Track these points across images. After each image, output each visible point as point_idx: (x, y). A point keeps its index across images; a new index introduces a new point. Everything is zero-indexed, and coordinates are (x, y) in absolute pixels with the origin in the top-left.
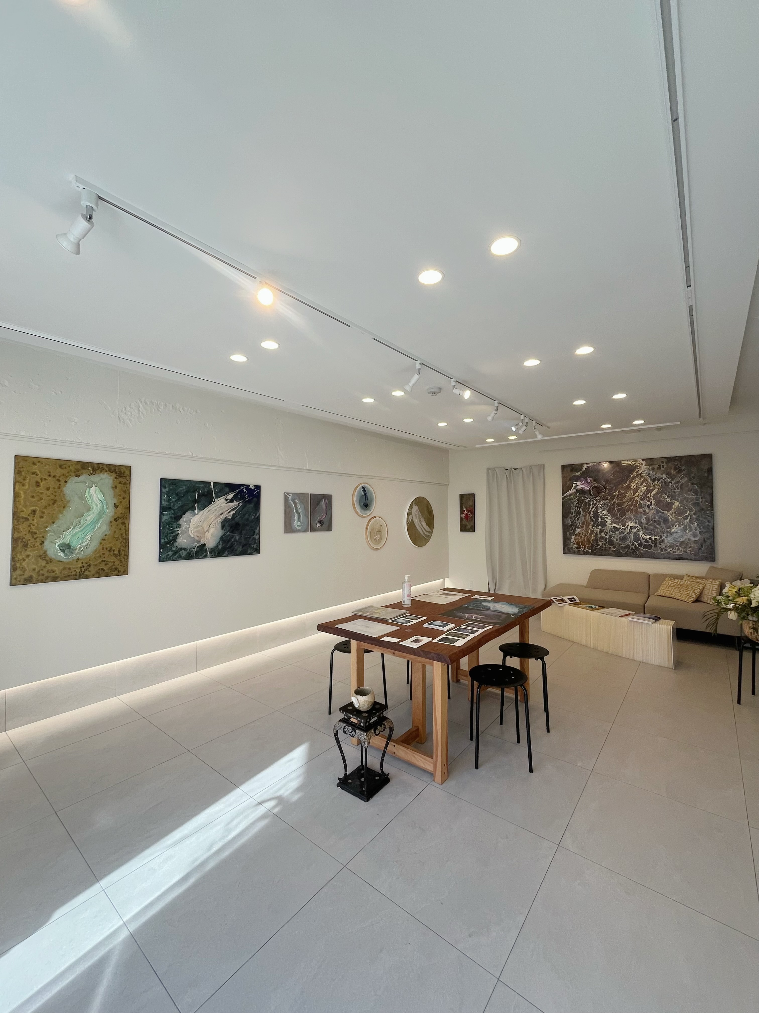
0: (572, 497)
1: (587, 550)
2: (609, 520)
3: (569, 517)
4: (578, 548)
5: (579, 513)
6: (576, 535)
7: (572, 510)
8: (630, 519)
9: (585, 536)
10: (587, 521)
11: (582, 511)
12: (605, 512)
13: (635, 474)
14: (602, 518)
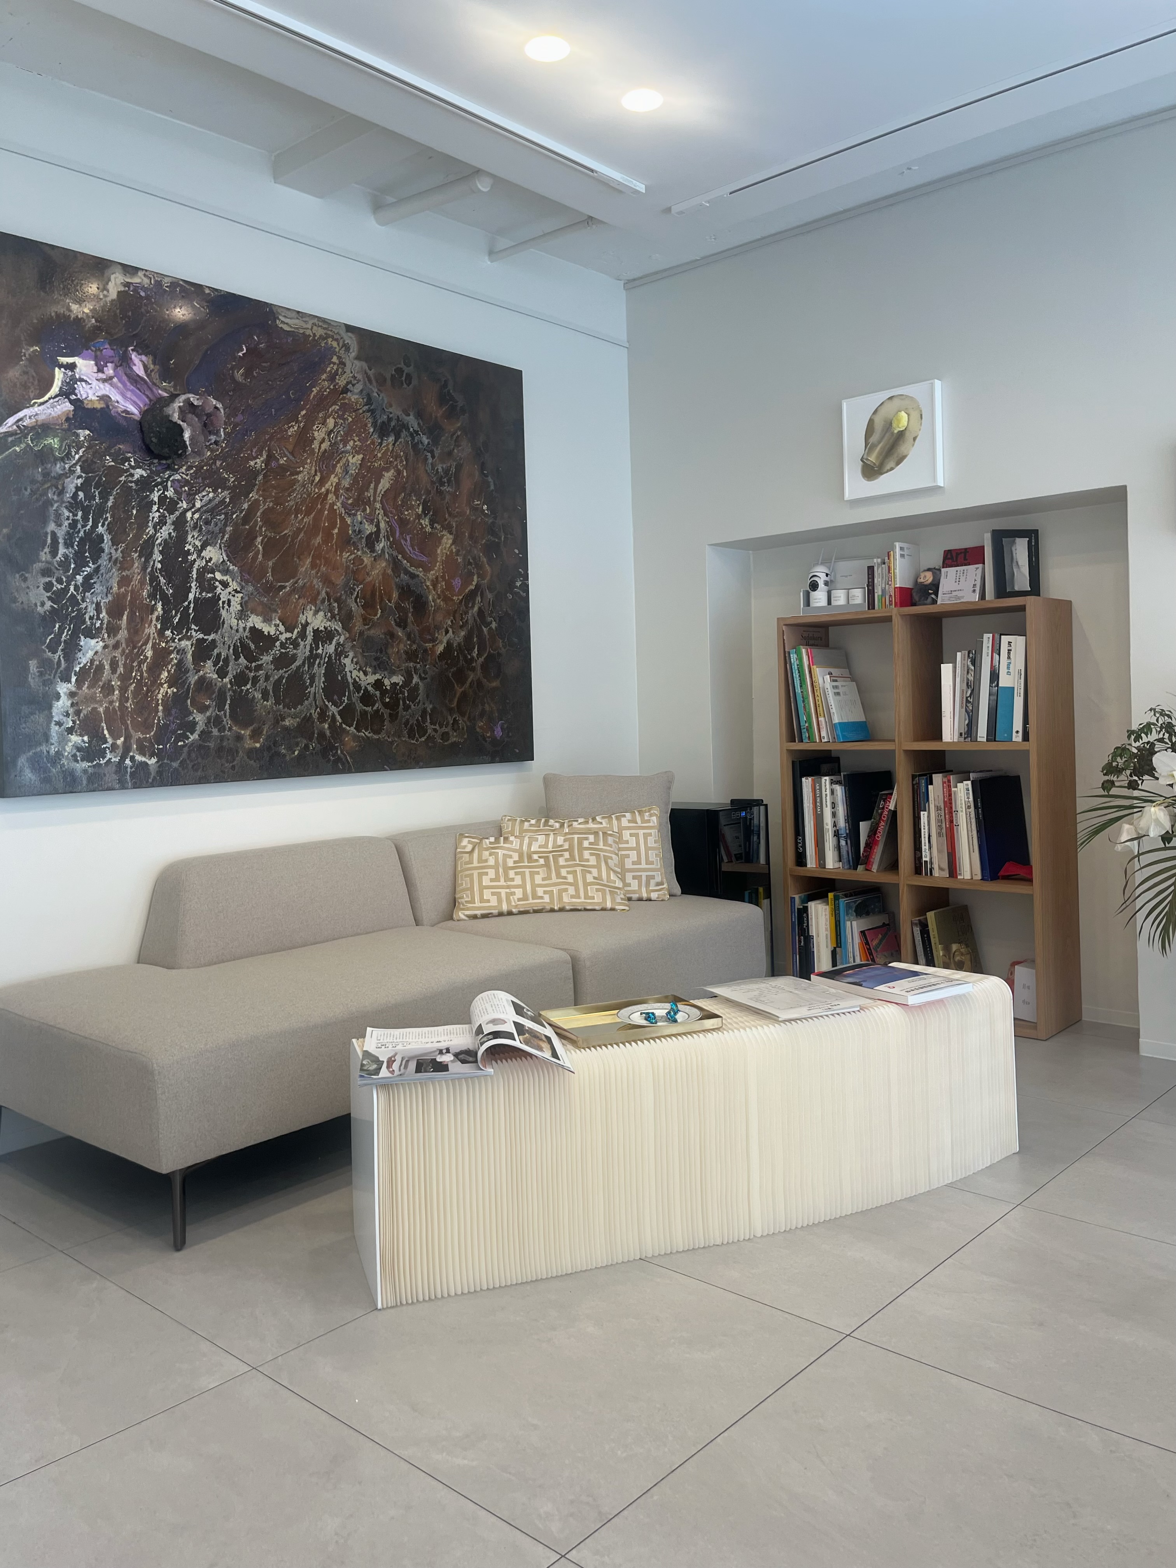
1: (139, 758)
2: (231, 594)
3: (38, 566)
4: (91, 753)
5: (93, 544)
6: (82, 675)
7: (52, 527)
8: (312, 596)
9: (125, 678)
10: (135, 595)
12: (214, 554)
13: (323, 383)
14: (207, 585)
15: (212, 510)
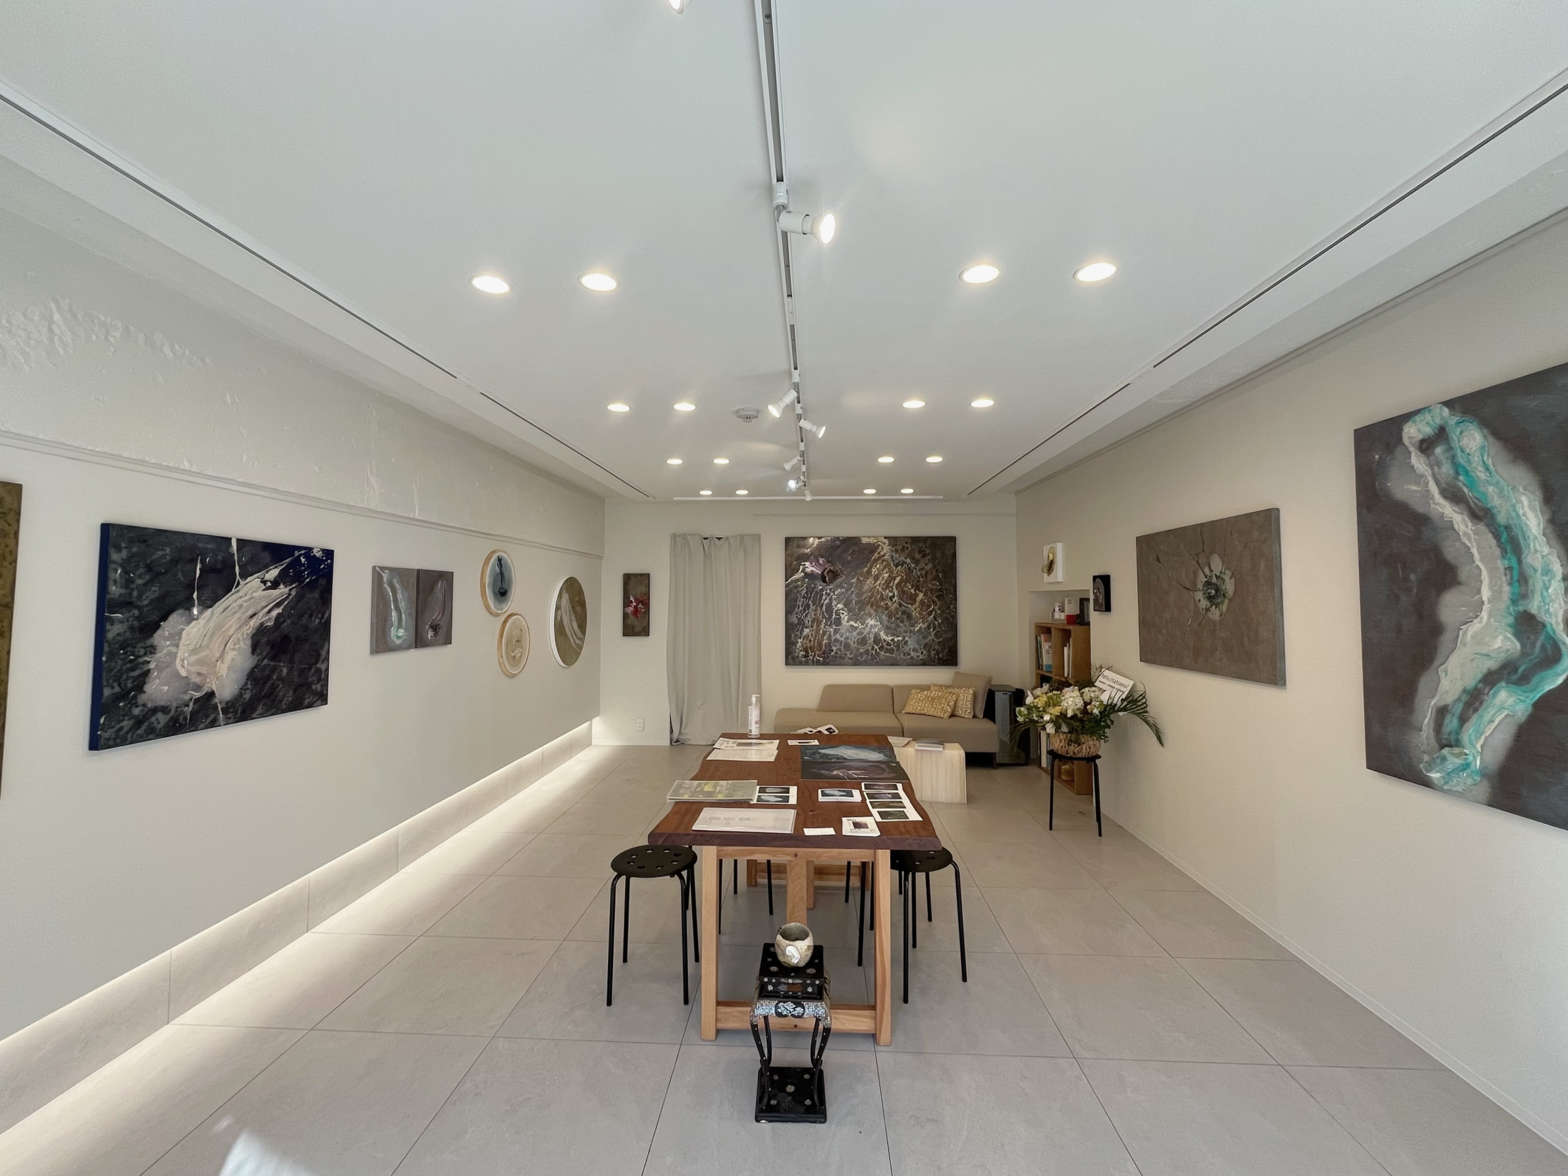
0: (800, 583)
1: (818, 658)
2: (845, 617)
3: (794, 613)
4: (806, 656)
5: (808, 606)
6: (804, 638)
7: (798, 603)
8: (870, 615)
9: (815, 639)
10: (818, 618)
11: (811, 604)
12: (840, 606)
13: (876, 555)
14: (837, 614)
15: (839, 595)
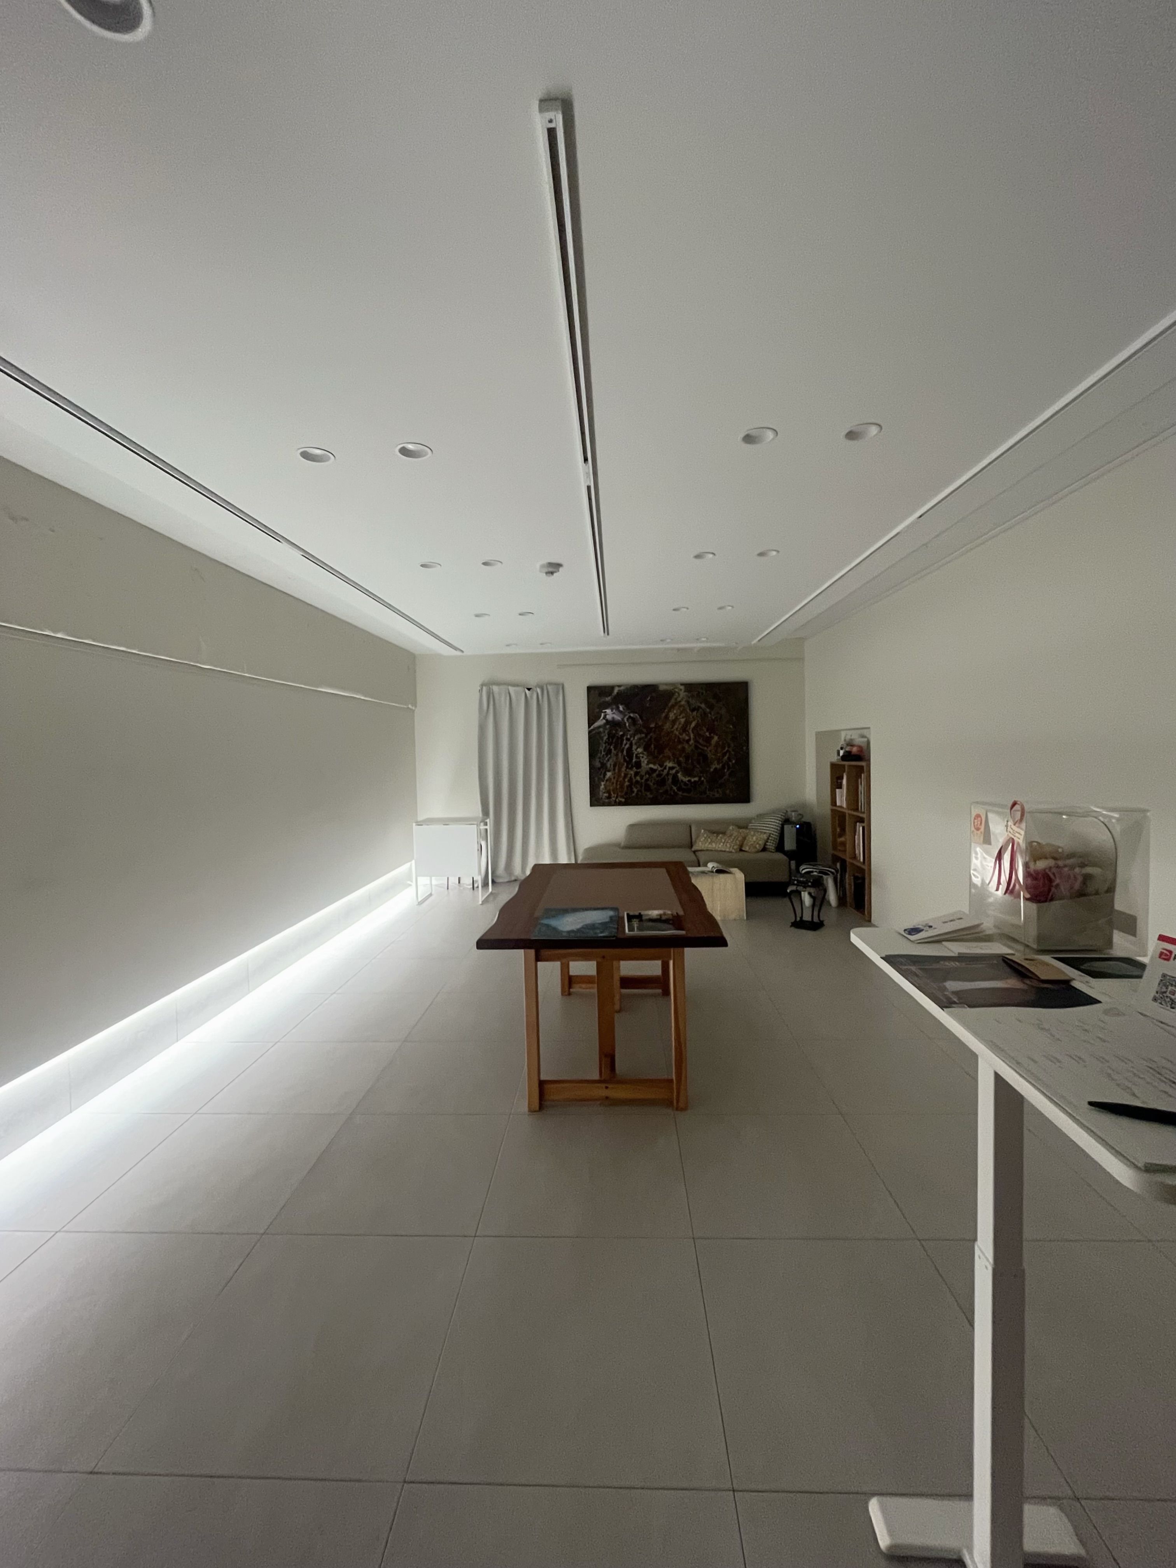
0: (601, 730)
1: (620, 799)
2: (644, 761)
3: (597, 757)
4: (609, 797)
5: (610, 751)
6: (607, 781)
7: (601, 748)
8: (669, 758)
9: (617, 781)
10: (620, 761)
11: (613, 749)
13: (673, 701)
14: (637, 757)
15: (640, 739)
